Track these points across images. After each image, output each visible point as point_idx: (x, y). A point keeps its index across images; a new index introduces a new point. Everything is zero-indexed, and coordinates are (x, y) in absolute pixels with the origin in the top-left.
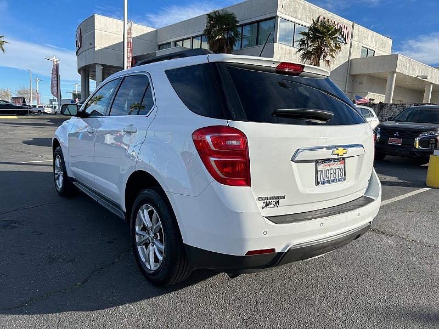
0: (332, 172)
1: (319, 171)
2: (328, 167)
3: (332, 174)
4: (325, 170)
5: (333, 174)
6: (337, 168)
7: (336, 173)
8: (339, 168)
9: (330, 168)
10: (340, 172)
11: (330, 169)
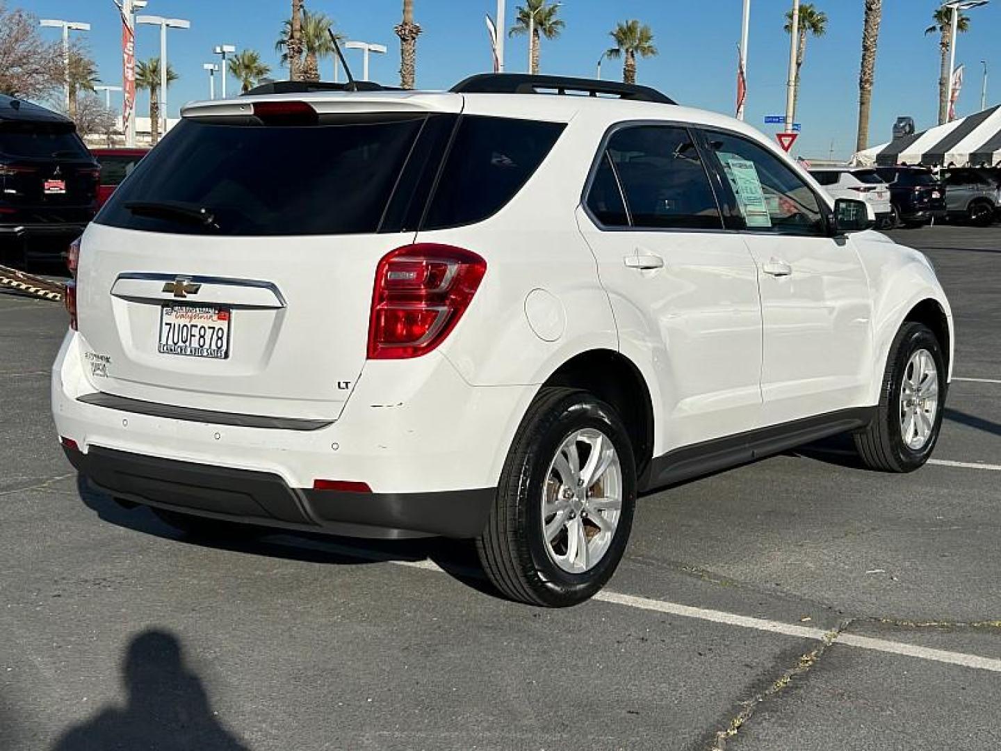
0: (195, 331)
1: (167, 324)
2: (189, 320)
3: (194, 336)
4: (179, 325)
5: (198, 336)
6: (210, 328)
7: (206, 337)
8: (214, 328)
9: (192, 323)
10: (215, 337)
11: (192, 326)
